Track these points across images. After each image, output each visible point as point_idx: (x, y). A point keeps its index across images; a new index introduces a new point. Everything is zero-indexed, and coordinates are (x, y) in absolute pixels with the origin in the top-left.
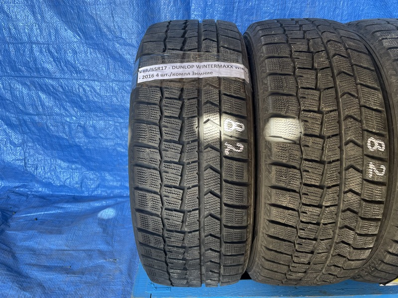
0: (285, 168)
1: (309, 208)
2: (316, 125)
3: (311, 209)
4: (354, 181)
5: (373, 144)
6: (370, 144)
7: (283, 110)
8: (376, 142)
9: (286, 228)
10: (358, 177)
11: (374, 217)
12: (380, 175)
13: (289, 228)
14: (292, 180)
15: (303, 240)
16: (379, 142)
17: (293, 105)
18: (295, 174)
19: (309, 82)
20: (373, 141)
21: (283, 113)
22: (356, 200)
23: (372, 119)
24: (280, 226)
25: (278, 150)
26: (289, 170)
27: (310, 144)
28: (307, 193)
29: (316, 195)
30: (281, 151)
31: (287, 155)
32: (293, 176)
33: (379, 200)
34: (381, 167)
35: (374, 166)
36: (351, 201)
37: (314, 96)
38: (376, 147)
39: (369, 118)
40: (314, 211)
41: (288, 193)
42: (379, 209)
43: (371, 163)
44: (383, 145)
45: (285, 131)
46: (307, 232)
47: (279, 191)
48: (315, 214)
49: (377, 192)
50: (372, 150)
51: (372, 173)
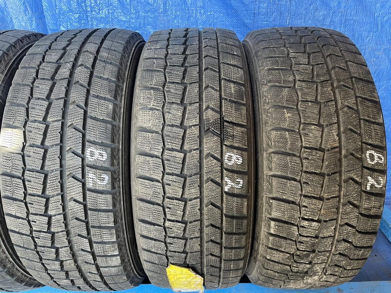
0: (9, 178)
1: (36, 216)
2: (38, 135)
3: (38, 217)
4: (74, 190)
5: (92, 154)
6: (89, 154)
7: (11, 120)
8: (97, 152)
9: (22, 236)
10: (78, 186)
11: (104, 225)
12: (102, 183)
13: (24, 236)
14: (16, 189)
15: (42, 248)
16: (100, 152)
17: (21, 115)
18: (18, 183)
19: (42, 92)
20: (93, 150)
21: (11, 123)
22: (79, 208)
23: (95, 129)
24: (17, 235)
25: (4, 160)
26: (13, 179)
27: (31, 154)
28: (31, 202)
29: (40, 204)
30: (5, 160)
31: (11, 165)
32: (16, 185)
33: (105, 208)
34: (102, 176)
35: (94, 175)
36: (75, 210)
37: (42, 107)
38: (97, 156)
39: (91, 128)
40: (41, 220)
41: (15, 202)
42: (108, 217)
43: (91, 172)
44: (104, 155)
45: (10, 141)
46: (42, 240)
47: (7, 200)
48: (42, 222)
49: (100, 200)
50: (91, 160)
51: (92, 182)
